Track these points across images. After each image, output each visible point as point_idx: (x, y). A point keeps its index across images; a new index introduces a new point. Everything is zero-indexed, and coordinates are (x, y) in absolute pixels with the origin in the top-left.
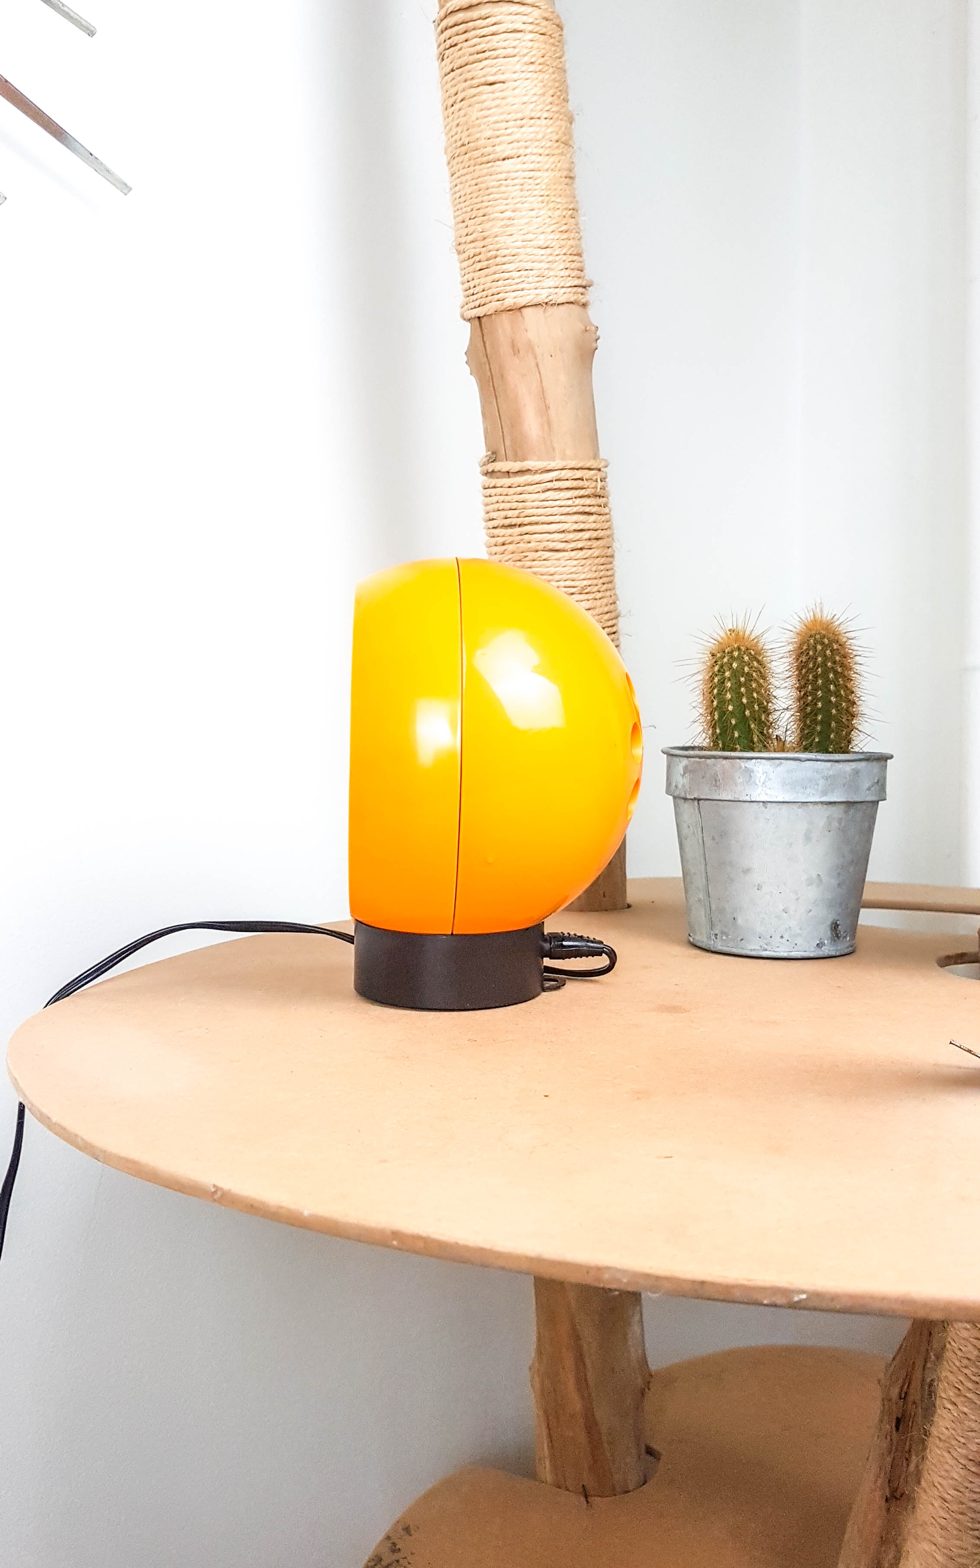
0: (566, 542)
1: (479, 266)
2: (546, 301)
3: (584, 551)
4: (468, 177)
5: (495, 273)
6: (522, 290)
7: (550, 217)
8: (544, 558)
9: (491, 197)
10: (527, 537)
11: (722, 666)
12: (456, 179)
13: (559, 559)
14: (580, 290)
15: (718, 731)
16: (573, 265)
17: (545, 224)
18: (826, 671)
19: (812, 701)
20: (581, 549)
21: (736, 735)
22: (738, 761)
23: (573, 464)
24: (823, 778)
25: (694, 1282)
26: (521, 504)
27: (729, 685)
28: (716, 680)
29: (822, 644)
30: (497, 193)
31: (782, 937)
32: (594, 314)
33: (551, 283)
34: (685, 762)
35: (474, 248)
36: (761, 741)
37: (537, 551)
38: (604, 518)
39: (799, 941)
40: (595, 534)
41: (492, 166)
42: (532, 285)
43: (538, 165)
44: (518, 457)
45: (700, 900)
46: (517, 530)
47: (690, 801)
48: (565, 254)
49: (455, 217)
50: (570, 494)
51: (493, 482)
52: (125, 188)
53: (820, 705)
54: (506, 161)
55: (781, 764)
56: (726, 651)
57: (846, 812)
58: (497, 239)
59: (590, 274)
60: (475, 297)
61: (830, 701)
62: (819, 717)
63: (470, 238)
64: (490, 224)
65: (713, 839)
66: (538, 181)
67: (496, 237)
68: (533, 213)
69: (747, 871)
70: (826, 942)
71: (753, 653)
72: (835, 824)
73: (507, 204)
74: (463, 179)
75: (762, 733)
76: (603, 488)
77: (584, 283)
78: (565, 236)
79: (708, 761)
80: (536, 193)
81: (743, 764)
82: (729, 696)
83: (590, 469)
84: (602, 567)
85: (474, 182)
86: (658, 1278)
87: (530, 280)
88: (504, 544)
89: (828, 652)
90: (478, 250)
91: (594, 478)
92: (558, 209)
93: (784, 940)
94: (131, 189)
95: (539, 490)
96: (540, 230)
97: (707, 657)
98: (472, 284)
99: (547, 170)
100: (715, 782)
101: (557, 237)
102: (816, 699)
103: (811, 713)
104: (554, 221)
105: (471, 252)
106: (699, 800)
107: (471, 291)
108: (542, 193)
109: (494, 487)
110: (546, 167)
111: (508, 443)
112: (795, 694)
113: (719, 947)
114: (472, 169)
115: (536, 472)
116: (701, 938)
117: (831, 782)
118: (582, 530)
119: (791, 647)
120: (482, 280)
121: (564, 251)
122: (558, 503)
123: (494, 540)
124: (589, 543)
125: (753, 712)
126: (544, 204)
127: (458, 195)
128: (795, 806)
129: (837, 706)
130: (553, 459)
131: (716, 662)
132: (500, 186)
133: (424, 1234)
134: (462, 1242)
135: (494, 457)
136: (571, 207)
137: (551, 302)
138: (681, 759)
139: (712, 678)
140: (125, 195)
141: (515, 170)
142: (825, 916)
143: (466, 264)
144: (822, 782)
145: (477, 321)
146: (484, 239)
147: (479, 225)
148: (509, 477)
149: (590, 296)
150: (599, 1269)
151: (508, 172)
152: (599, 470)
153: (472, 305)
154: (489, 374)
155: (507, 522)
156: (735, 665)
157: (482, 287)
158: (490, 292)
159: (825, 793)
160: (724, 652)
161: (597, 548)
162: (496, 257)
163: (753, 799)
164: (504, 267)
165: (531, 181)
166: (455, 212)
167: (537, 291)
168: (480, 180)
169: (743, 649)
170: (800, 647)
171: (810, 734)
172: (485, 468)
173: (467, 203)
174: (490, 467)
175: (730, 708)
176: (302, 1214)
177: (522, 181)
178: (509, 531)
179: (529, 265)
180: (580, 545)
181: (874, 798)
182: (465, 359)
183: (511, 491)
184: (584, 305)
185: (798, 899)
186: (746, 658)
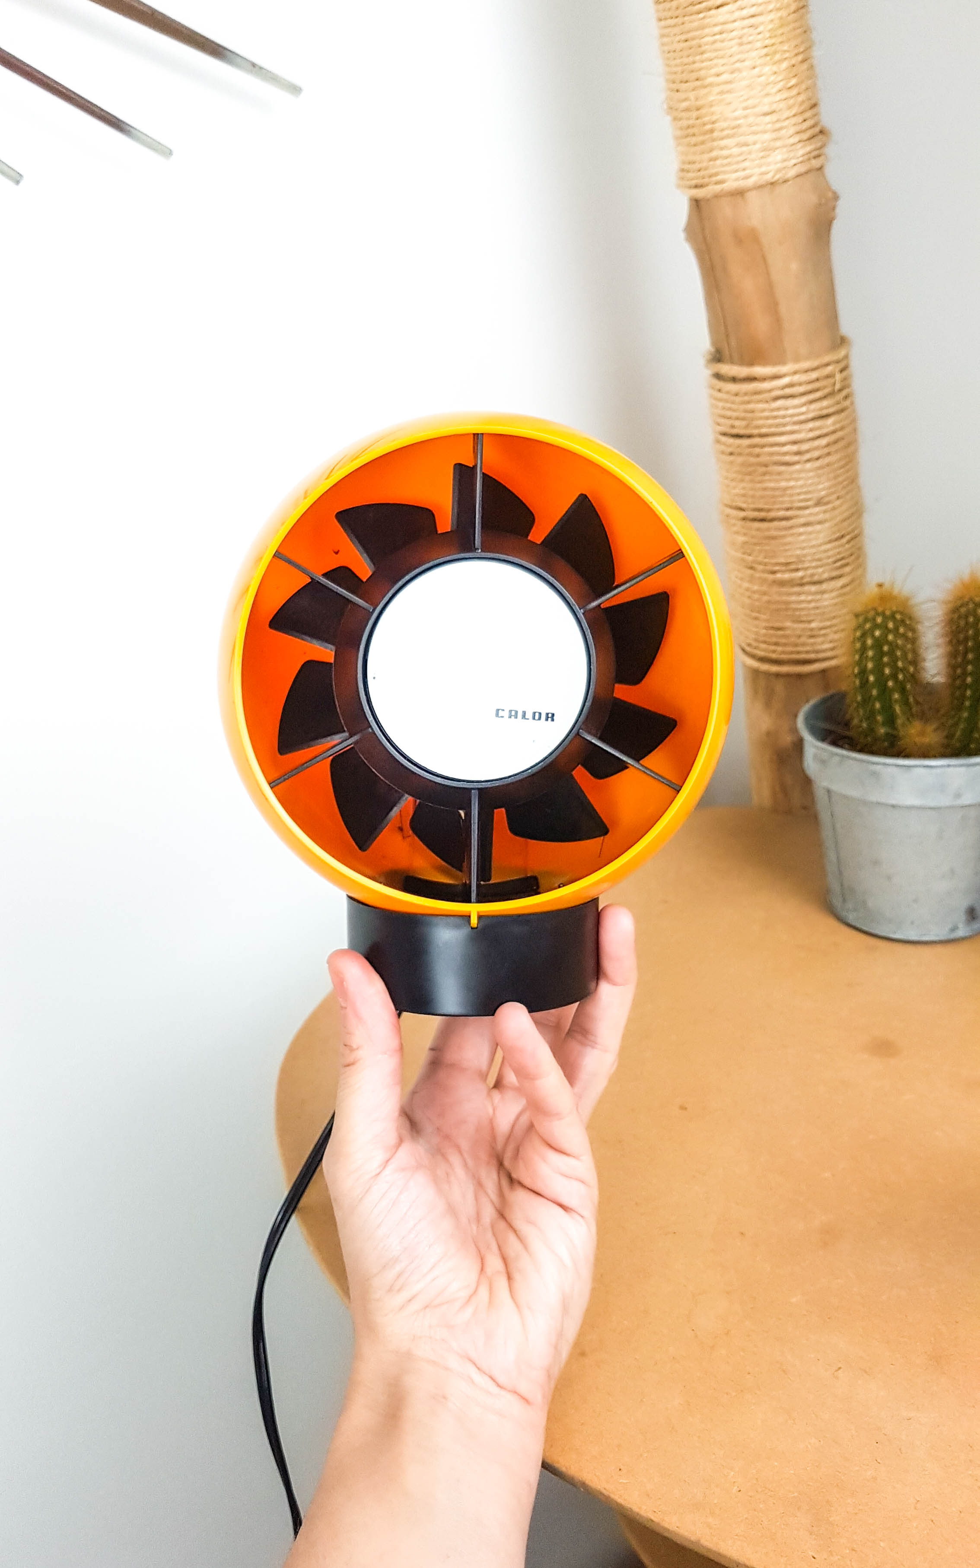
9: (705, 56)
41: (704, 18)
50: (804, 399)
54: (721, 10)
64: (705, 91)
67: (711, 106)
87: (753, 156)
104: (780, 78)
132: (714, 42)
141: (732, 19)
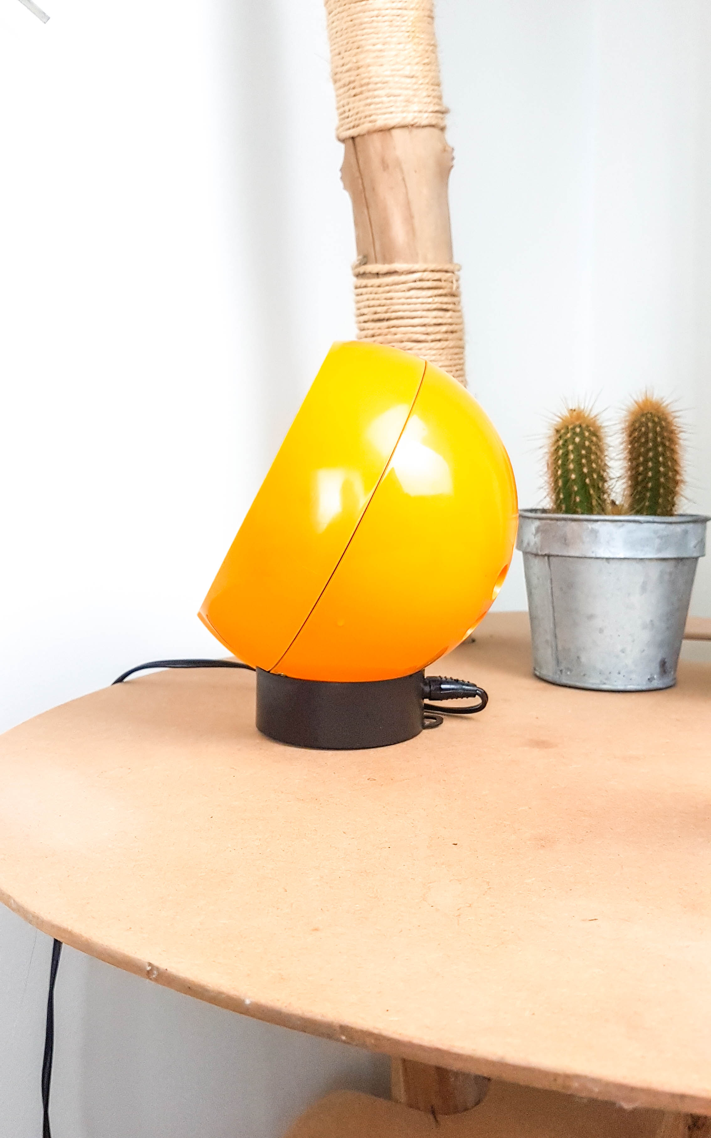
0: (427, 334)
1: (353, 92)
2: (412, 123)
3: (442, 342)
4: (344, 14)
5: (367, 98)
6: (391, 113)
7: (415, 51)
8: (409, 347)
10: (393, 330)
11: (566, 441)
12: (333, 17)
13: (420, 349)
14: (440, 115)
15: (561, 496)
16: (434, 94)
17: (410, 56)
18: (656, 446)
19: (643, 471)
20: (440, 340)
21: (578, 499)
22: (585, 523)
23: (433, 267)
24: (658, 537)
25: (673, 1096)
26: (388, 302)
27: (572, 456)
28: (561, 452)
29: (654, 421)
30: (370, 28)
31: (619, 673)
32: (451, 137)
33: (416, 107)
34: (537, 523)
35: (350, 76)
36: (599, 504)
37: (402, 342)
38: (457, 314)
39: (634, 676)
40: (451, 328)
42: (400, 109)
43: (405, 4)
44: (386, 260)
45: (547, 642)
46: (385, 324)
47: (542, 558)
48: (428, 83)
49: (331, 51)
51: (364, 282)
52: (45, 17)
53: (650, 474)
55: (623, 525)
56: (570, 427)
57: (676, 567)
58: (370, 68)
59: (447, 102)
60: (350, 119)
61: (659, 471)
62: (650, 485)
63: (345, 68)
65: (561, 589)
66: (405, 18)
68: (401, 46)
69: (591, 617)
70: (655, 677)
71: (592, 429)
72: (667, 577)
73: (378, 38)
74: (340, 16)
75: (599, 498)
76: (458, 288)
77: (443, 109)
78: (427, 68)
79: (559, 523)
80: (403, 29)
81: (590, 526)
82: (572, 466)
83: (447, 272)
84: (456, 357)
85: (349, 18)
86: (633, 1089)
88: (373, 336)
89: (658, 429)
90: (352, 79)
91: (450, 280)
92: (421, 44)
93: (621, 676)
94: (49, 18)
95: (404, 289)
96: (407, 61)
97: (551, 432)
98: (347, 108)
99: (412, 9)
100: (565, 541)
101: (421, 68)
102: (647, 469)
103: (643, 481)
105: (347, 80)
106: (549, 556)
107: (346, 114)
108: (408, 29)
109: (366, 287)
110: (412, 6)
111: (378, 247)
112: (626, 464)
113: (564, 681)
114: (347, 6)
115: (402, 273)
116: (548, 672)
117: (665, 541)
118: (440, 324)
119: (623, 426)
120: (356, 104)
121: (427, 81)
122: (420, 300)
123: (364, 333)
124: (446, 336)
125: (592, 480)
126: (410, 39)
127: (334, 31)
128: (634, 563)
129: (665, 475)
130: (417, 262)
131: (560, 437)
133: (376, 1031)
134: (416, 1041)
135: (365, 260)
136: (432, 42)
137: (417, 125)
138: (534, 521)
139: (557, 450)
140: (45, 23)
142: (656, 655)
143: (342, 91)
144: (657, 541)
145: (351, 141)
146: (358, 68)
147: (353, 56)
148: (378, 277)
149: (448, 121)
150: (568, 1077)
151: (379, 10)
152: (453, 273)
153: (348, 126)
154: (361, 187)
155: (377, 317)
156: (577, 440)
157: (356, 111)
158: (363, 115)
159: (659, 550)
160: (568, 428)
161: (452, 340)
162: (368, 84)
163: (598, 556)
164: (376, 93)
165: (398, 18)
166: (331, 46)
167: (404, 115)
168: (355, 16)
169: (584, 426)
170: (633, 424)
171: (642, 499)
172: (358, 270)
173: (343, 37)
174: (362, 269)
175: (573, 476)
176: (243, 1001)
177: (391, 18)
178: (379, 324)
179: (398, 92)
180: (438, 337)
181: (695, 555)
182: (339, 174)
183: (381, 290)
184: (443, 129)
185: (633, 641)
186: (587, 434)
